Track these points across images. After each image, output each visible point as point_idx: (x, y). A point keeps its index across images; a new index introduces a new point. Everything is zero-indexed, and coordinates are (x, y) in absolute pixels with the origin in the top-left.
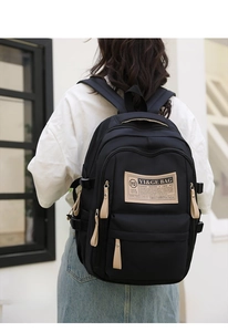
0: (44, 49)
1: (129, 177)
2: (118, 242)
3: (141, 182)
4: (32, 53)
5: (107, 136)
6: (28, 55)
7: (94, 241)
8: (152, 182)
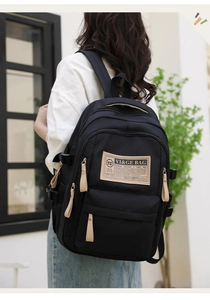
0: (53, 26)
1: (107, 156)
2: (91, 216)
3: (117, 162)
4: (42, 29)
5: (92, 118)
6: (38, 32)
7: (67, 213)
8: (127, 162)
